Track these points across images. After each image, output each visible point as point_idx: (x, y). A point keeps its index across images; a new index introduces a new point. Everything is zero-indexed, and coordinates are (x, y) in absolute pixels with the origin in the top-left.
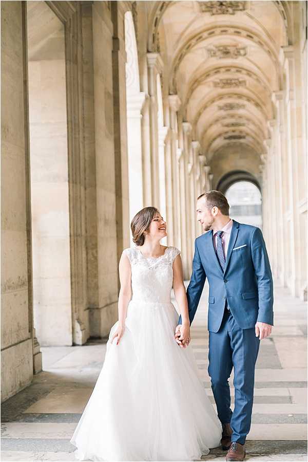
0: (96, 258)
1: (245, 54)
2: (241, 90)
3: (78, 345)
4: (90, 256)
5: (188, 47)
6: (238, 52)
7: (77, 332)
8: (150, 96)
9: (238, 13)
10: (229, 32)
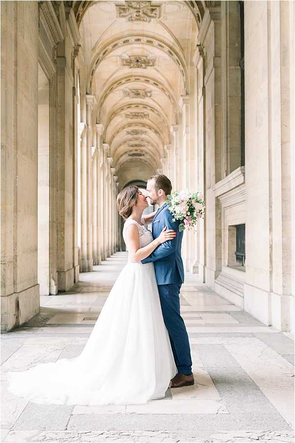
0: (63, 238)
1: (150, 96)
2: (145, 121)
3: (53, 295)
4: (59, 236)
5: (111, 89)
6: (146, 94)
7: (53, 286)
8: (88, 125)
9: (149, 68)
10: (141, 80)
